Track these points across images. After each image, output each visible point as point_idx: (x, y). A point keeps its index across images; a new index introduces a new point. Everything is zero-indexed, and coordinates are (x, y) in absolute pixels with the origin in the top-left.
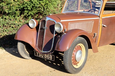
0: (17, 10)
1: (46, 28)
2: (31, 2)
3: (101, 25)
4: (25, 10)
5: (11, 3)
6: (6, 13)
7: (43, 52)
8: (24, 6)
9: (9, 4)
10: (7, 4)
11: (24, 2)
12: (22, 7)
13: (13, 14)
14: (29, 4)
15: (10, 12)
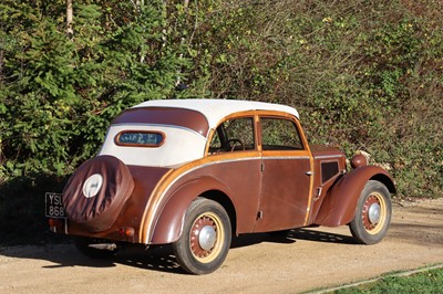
2: (107, 118)
4: (86, 141)
5: (48, 123)
6: (30, 150)
9: (42, 124)
10: (34, 126)
11: (88, 118)
12: (77, 133)
13: (44, 156)
14: (101, 125)
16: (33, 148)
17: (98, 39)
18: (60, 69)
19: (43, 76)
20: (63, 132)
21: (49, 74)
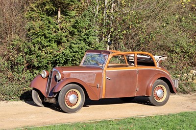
0: (48, 63)
1: (53, 77)
3: (104, 77)
6: (35, 66)
7: (49, 96)
8: (56, 59)
10: (37, 57)
12: (54, 60)
14: (61, 57)
15: (40, 65)
16: (36, 65)
17: (69, 24)
18: (47, 35)
19: (41, 38)
20: (49, 59)
21: (43, 37)
